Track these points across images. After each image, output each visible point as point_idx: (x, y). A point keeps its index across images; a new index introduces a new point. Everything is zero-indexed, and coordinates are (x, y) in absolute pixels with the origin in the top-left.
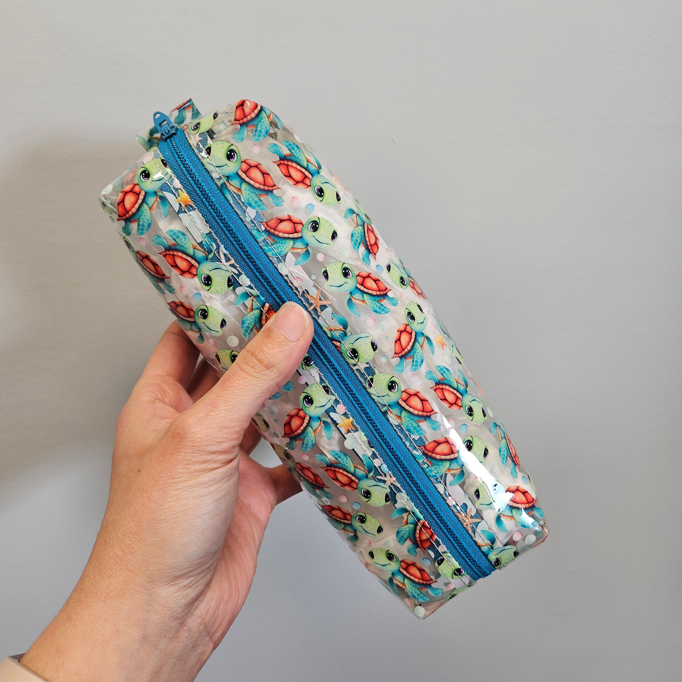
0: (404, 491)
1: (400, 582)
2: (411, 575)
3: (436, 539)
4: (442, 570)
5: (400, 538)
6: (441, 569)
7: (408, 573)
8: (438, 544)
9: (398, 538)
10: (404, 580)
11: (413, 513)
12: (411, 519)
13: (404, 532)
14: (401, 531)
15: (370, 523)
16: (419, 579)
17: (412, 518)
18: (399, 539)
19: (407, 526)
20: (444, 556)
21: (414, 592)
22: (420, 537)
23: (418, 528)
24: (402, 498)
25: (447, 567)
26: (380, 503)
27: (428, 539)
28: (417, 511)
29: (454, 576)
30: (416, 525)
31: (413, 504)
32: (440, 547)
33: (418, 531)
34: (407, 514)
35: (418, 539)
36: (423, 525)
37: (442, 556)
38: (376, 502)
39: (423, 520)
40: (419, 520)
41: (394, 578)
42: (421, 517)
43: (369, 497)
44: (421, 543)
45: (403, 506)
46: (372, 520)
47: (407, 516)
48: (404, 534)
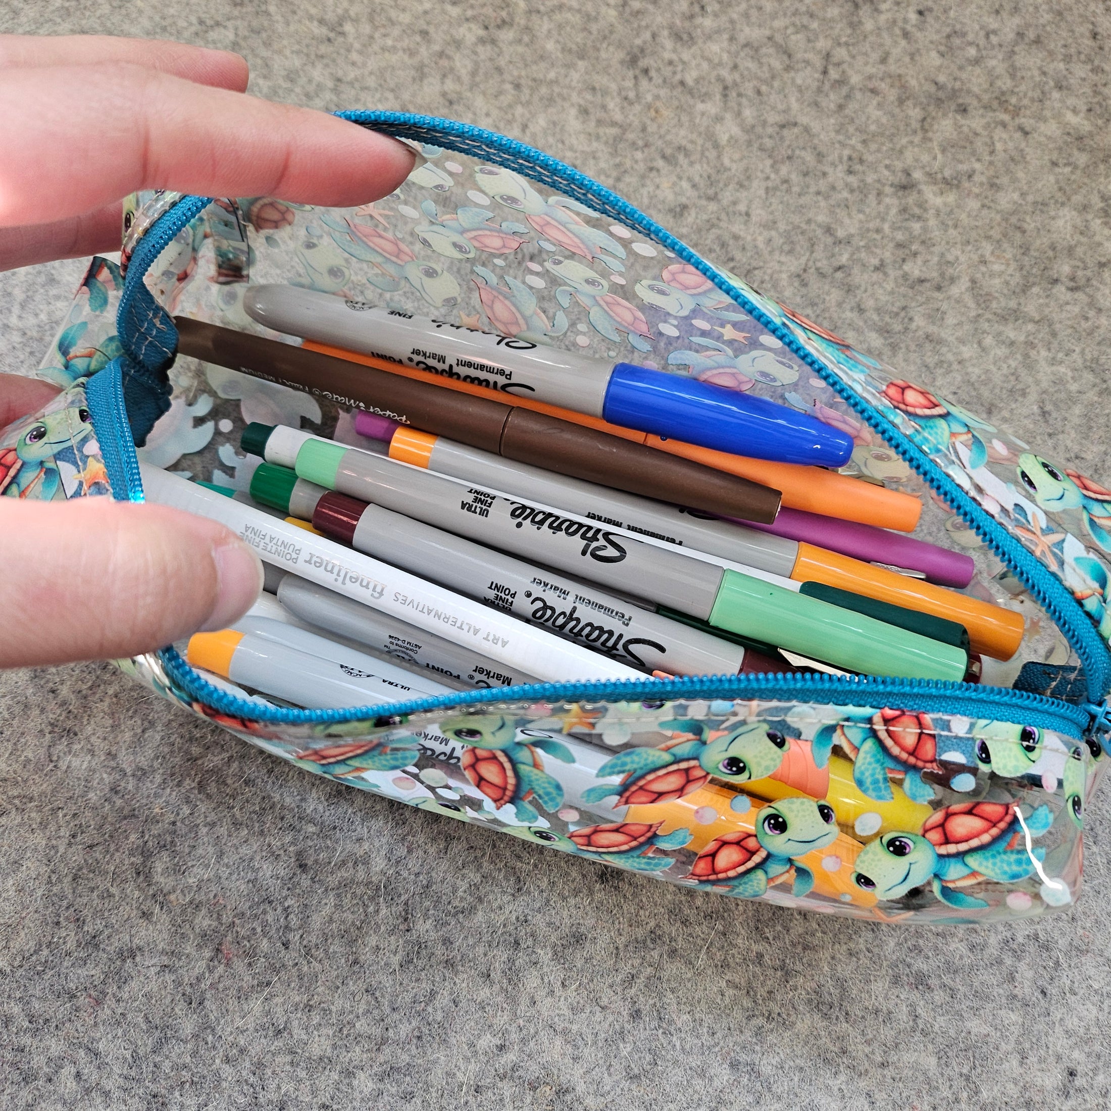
0: (794, 703)
1: (964, 878)
2: (967, 841)
3: (933, 720)
4: (1005, 767)
5: (874, 790)
6: (1001, 766)
7: (957, 842)
8: (947, 726)
9: (870, 792)
10: (966, 865)
11: (847, 719)
12: (855, 734)
13: (867, 769)
14: (863, 773)
15: (796, 816)
16: (986, 831)
17: (855, 730)
18: (874, 794)
19: (861, 754)
20: (979, 735)
21: (1006, 868)
22: (903, 749)
23: (883, 735)
24: (801, 716)
25: (1004, 750)
26: (773, 759)
27: (921, 734)
28: (851, 710)
29: (1032, 755)
30: (874, 733)
31: (831, 706)
32: (953, 725)
33: (889, 742)
34: (839, 731)
35: (904, 756)
36: (887, 721)
37: (973, 739)
38: (764, 763)
39: (876, 714)
40: (870, 720)
41: (946, 881)
42: (867, 711)
43: (744, 767)
44: (917, 758)
45: (817, 728)
46: (794, 807)
47: (843, 738)
48: (873, 775)
